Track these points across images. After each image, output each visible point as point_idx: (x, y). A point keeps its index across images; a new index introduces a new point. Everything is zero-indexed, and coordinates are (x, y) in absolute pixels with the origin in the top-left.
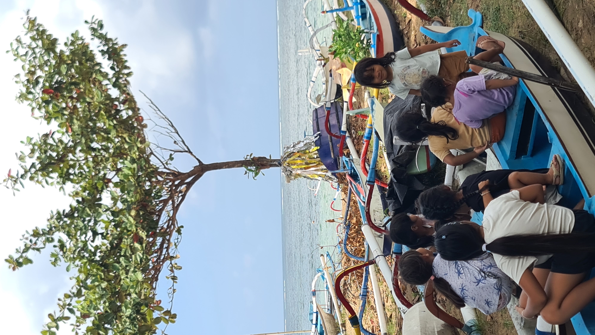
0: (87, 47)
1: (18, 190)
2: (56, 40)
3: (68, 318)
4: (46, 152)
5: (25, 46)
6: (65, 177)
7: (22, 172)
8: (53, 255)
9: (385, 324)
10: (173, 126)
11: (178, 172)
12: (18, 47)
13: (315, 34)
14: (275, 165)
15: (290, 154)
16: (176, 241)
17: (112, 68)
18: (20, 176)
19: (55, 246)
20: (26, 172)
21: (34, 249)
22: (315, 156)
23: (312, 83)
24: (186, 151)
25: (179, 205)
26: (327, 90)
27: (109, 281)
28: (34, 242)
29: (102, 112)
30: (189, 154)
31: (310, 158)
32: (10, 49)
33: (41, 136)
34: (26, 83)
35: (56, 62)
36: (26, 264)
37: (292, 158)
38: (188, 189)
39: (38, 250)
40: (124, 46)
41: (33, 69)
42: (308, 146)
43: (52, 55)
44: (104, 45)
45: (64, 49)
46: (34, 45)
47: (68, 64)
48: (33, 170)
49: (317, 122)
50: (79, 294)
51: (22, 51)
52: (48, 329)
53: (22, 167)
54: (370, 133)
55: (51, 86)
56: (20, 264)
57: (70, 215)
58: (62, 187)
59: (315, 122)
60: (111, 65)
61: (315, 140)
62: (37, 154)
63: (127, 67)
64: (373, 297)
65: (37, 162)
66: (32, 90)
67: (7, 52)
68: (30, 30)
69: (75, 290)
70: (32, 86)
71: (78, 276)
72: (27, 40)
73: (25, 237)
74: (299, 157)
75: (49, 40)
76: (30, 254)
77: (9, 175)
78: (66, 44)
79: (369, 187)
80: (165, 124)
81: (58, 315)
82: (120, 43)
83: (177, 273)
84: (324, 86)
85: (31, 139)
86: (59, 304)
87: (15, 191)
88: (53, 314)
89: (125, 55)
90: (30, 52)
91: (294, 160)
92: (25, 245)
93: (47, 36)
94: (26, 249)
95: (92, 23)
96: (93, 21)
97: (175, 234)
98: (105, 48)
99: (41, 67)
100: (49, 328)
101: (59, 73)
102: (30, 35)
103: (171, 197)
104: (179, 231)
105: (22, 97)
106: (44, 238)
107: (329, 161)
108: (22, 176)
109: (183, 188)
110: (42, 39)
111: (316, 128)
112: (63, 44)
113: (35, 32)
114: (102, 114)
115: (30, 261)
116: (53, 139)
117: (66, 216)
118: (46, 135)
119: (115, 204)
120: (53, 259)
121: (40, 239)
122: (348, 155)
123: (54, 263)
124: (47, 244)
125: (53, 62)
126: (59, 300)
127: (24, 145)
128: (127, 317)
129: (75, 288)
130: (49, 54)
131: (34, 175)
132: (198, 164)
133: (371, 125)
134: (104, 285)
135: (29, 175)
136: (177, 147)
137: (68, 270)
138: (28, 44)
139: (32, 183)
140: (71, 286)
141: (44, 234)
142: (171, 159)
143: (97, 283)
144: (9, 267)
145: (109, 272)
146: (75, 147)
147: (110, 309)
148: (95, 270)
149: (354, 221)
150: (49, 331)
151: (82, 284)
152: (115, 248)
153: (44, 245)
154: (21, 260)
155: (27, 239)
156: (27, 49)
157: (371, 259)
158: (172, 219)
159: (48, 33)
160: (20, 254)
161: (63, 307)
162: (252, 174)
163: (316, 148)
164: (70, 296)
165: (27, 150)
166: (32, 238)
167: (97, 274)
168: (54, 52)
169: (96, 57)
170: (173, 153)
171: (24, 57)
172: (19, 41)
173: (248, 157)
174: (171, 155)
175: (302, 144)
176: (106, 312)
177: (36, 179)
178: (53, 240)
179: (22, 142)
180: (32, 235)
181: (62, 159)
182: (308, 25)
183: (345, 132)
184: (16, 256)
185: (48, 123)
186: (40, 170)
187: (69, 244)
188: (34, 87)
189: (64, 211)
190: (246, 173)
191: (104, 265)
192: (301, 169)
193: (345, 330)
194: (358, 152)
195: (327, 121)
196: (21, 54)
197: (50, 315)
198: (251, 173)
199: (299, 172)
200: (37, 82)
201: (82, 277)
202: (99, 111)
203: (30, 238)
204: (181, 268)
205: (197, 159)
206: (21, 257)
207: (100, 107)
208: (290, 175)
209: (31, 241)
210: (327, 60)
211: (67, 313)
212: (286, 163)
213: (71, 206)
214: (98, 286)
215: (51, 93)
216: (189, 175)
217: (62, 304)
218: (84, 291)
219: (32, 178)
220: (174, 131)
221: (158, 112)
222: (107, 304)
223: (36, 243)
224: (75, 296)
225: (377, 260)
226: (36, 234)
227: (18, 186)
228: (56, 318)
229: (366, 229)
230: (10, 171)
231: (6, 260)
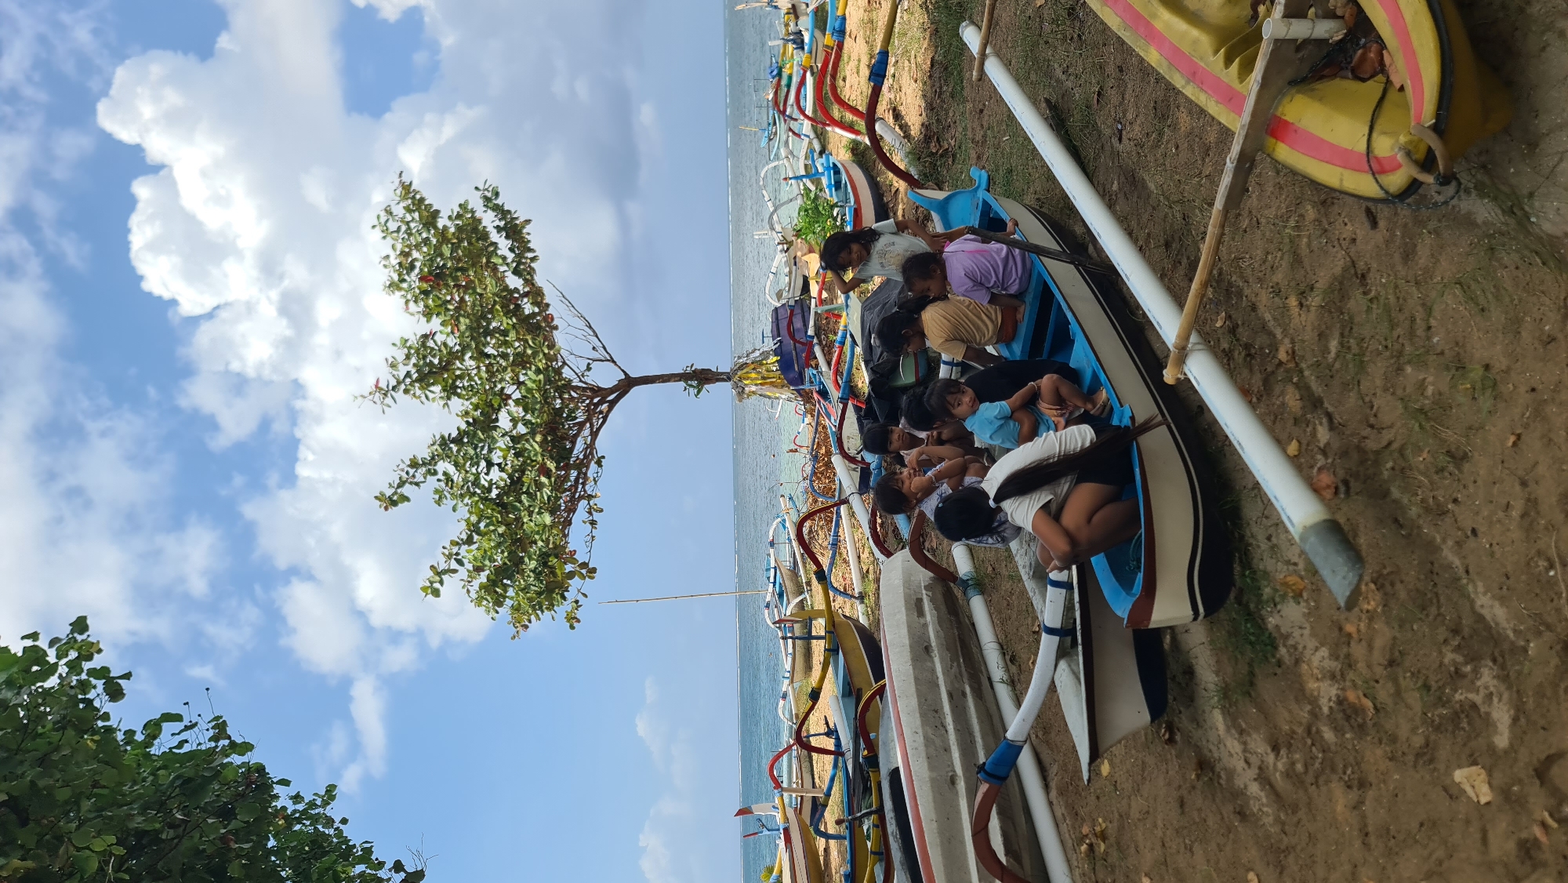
0: (479, 221)
1: (390, 407)
2: (437, 212)
3: (455, 571)
4: (424, 357)
5: (397, 218)
6: (451, 391)
7: (393, 382)
8: (436, 491)
9: (860, 581)
10: (590, 327)
11: (598, 387)
12: (387, 221)
13: (775, 210)
14: (723, 380)
15: (742, 365)
16: (595, 475)
17: (511, 250)
18: (390, 388)
19: (439, 480)
20: (399, 383)
21: (411, 483)
22: (774, 369)
23: (771, 276)
24: (608, 360)
25: (599, 429)
26: (790, 284)
27: (508, 525)
28: (411, 474)
29: (498, 307)
30: (612, 364)
31: (768, 371)
32: (376, 223)
33: (418, 337)
34: (397, 267)
35: (437, 241)
36: (402, 502)
37: (745, 371)
38: (610, 408)
39: (417, 484)
40: (528, 222)
41: (407, 250)
42: (765, 355)
43: (432, 232)
44: (500, 220)
45: (449, 223)
46: (408, 218)
47: (453, 244)
48: (408, 380)
49: (778, 325)
50: (469, 541)
51: (392, 226)
52: (429, 585)
53: (393, 376)
54: (844, 337)
55: (430, 272)
56: (394, 503)
57: (458, 441)
58: (447, 404)
59: (775, 324)
60: (509, 246)
61: (774, 348)
62: (414, 360)
63: (532, 250)
64: (845, 548)
65: (413, 371)
66: (406, 277)
67: (374, 227)
68: (404, 198)
69: (464, 536)
70: (405, 272)
71: (469, 518)
72: (399, 210)
73: (400, 467)
74: (754, 369)
75: (428, 212)
76: (407, 490)
77: (377, 386)
78: (450, 218)
79: (841, 406)
80: (581, 324)
81: (442, 566)
82: (522, 219)
83: (596, 516)
84: (787, 279)
85: (406, 341)
86: (443, 554)
87: (386, 408)
88: (436, 565)
89: (529, 234)
90: (404, 228)
91: (747, 373)
92: (400, 478)
93: (426, 206)
94: (402, 484)
95: (484, 190)
96: (486, 187)
97: (593, 466)
98: (502, 224)
99: (417, 247)
100: (432, 583)
101: (441, 255)
102: (403, 204)
103: (589, 419)
104: (599, 463)
105: (393, 286)
106: (424, 469)
107: (791, 375)
108: (394, 388)
109: (605, 407)
110: (419, 209)
111: (776, 333)
112: (446, 217)
113: (410, 201)
114: (497, 310)
115: (407, 499)
116: (435, 341)
117: (454, 441)
118: (425, 337)
119: (515, 427)
120: (437, 497)
121: (419, 471)
122: (817, 367)
123: (439, 502)
124: (428, 477)
125: (434, 241)
126: (444, 548)
127: (395, 348)
128: (531, 571)
129: (464, 533)
130: (429, 231)
131: (409, 387)
132: (623, 377)
133: (846, 326)
134: (501, 530)
135: (403, 387)
136: (596, 355)
137: (454, 509)
138: (401, 216)
139: (408, 397)
140: (459, 531)
141: (424, 464)
142: (589, 368)
143: (492, 528)
144: (380, 506)
145: (508, 513)
146: (463, 352)
147: (509, 561)
148: (489, 511)
149: (823, 451)
150: (431, 587)
151: (474, 528)
152: (515, 484)
153: (425, 478)
154: (395, 498)
155: (403, 470)
156: (400, 224)
157: (843, 497)
158: (590, 447)
159: (427, 202)
160: (394, 490)
161: (449, 556)
162: (693, 391)
163: (775, 359)
164: (457, 544)
165: (400, 355)
166: (409, 469)
167: (493, 516)
168: (436, 228)
169: (491, 236)
170: (591, 362)
171: (395, 234)
172: (389, 212)
173: (689, 369)
174: (589, 364)
175: (757, 353)
176: (505, 564)
177: (412, 392)
178: (435, 473)
179: (394, 344)
180: (409, 466)
181: (446, 366)
182: (767, 199)
183: (813, 337)
184: (389, 492)
185: (428, 321)
186: (417, 381)
187: (457, 477)
188: (408, 274)
189: (450, 435)
190: (685, 389)
191: (501, 505)
192: (756, 385)
193: (811, 590)
194: (829, 364)
195: (790, 322)
196: (391, 230)
197: (432, 567)
198: (692, 389)
199: (753, 388)
200: (412, 267)
201: (474, 519)
202: (493, 306)
203: (406, 469)
204: (601, 511)
205: (623, 371)
206: (395, 493)
207: (495, 301)
208: (741, 393)
209: (407, 473)
210: (790, 244)
211: (454, 565)
212: (737, 377)
213: (458, 429)
214: (494, 531)
215: (430, 280)
216: (611, 391)
217: (447, 552)
218: (476, 537)
219: (406, 391)
220: (592, 333)
221: (572, 309)
222: (506, 554)
223: (414, 476)
224: (464, 543)
225: (851, 499)
226: (414, 464)
227: (389, 400)
228: (439, 570)
229: (837, 460)
230: (378, 381)
231: (376, 497)
